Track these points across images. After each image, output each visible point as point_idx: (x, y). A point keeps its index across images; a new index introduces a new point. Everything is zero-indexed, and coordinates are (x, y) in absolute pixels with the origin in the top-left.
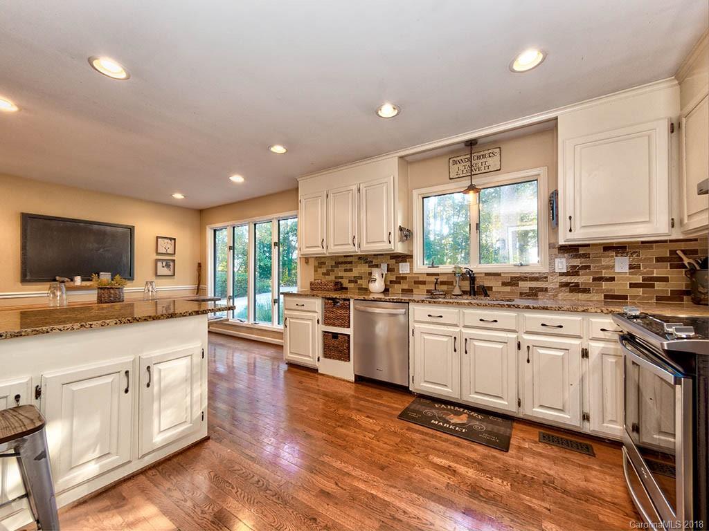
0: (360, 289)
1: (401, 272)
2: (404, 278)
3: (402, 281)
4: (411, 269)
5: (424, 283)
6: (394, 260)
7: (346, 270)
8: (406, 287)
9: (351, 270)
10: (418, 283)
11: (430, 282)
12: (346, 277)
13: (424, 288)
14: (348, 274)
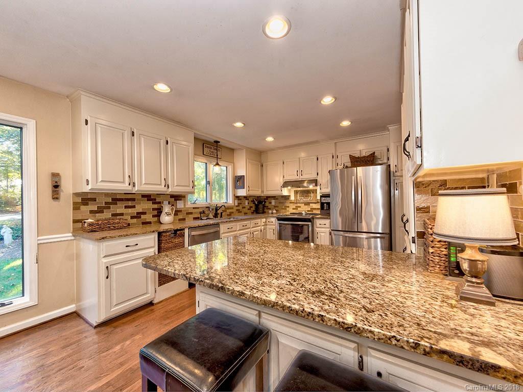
0: (143, 223)
1: (178, 207)
2: (180, 211)
3: (179, 213)
4: (185, 205)
5: (191, 213)
6: (173, 199)
7: (126, 207)
8: (181, 217)
9: (134, 207)
10: (188, 213)
11: (195, 213)
12: (127, 214)
13: (191, 216)
14: (130, 210)
